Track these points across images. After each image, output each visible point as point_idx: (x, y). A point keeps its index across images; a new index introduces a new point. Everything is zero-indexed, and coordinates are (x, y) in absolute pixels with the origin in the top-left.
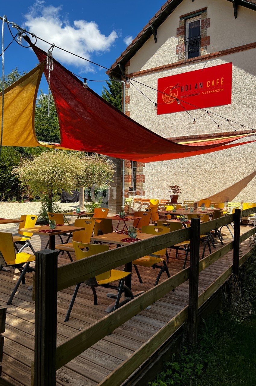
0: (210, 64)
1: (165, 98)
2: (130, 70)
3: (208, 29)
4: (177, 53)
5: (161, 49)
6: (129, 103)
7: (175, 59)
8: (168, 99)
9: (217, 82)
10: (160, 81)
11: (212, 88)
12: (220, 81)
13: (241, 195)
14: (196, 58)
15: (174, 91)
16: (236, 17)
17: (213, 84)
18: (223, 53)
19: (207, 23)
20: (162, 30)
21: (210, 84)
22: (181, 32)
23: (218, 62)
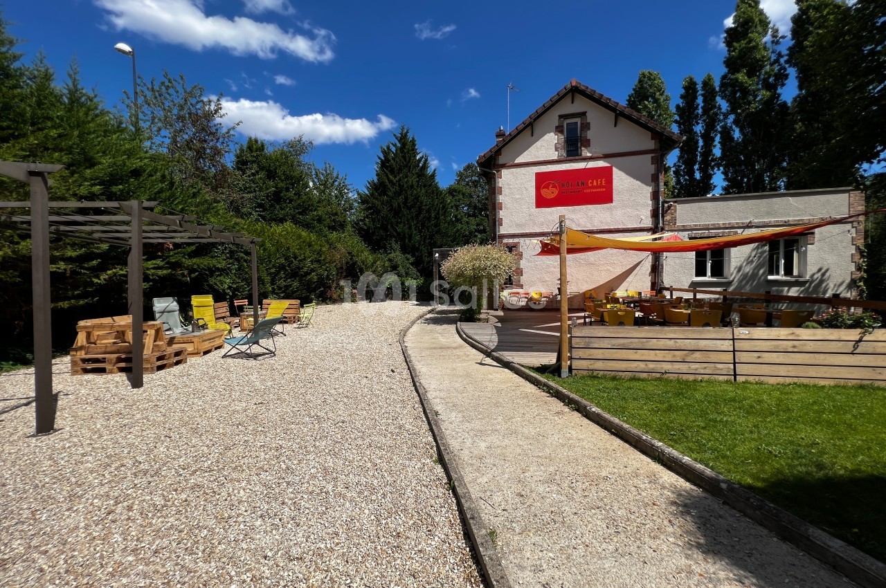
0: (591, 165)
1: (544, 192)
2: (501, 160)
3: (588, 132)
4: (556, 150)
5: (538, 144)
6: (502, 210)
7: (554, 155)
8: (549, 193)
9: (599, 183)
10: (538, 175)
11: (593, 187)
12: (601, 182)
13: (625, 285)
14: (577, 158)
15: (554, 186)
16: (615, 126)
17: (595, 183)
18: (606, 157)
19: (586, 126)
20: (538, 127)
21: (592, 183)
22: (559, 130)
23: (601, 164)
